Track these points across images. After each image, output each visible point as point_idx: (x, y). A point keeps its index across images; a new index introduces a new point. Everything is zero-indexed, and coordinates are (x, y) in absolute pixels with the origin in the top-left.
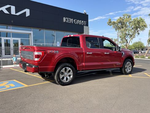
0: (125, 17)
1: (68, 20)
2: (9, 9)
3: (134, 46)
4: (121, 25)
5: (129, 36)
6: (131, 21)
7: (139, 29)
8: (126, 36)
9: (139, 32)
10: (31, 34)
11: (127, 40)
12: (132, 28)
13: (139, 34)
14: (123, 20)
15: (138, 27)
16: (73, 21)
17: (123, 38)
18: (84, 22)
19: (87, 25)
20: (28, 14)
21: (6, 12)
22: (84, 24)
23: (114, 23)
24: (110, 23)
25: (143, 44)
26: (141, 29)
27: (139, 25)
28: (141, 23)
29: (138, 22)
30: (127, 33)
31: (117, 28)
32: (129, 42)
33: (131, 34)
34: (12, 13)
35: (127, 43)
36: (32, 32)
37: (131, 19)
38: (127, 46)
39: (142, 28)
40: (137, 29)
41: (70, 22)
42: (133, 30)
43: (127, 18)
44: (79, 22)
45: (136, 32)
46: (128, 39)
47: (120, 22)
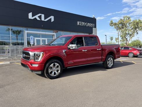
0: (125, 19)
1: (81, 24)
2: (40, 17)
3: (133, 44)
4: (121, 26)
5: (129, 35)
6: (130, 22)
7: (137, 29)
8: (126, 35)
9: (138, 32)
10: (54, 35)
11: (127, 39)
12: (132, 28)
13: (137, 33)
14: (124, 21)
15: (137, 28)
16: (85, 24)
17: (123, 37)
18: (93, 25)
19: (95, 27)
20: (53, 20)
21: (38, 19)
22: (93, 26)
23: (115, 24)
24: (112, 24)
25: (141, 42)
26: (139, 29)
27: (138, 26)
28: (140, 24)
29: (137, 23)
30: (127, 32)
31: (118, 28)
32: (129, 41)
33: (130, 33)
34: (42, 20)
35: (127, 41)
36: (55, 34)
37: (130, 21)
38: (127, 44)
39: (141, 28)
40: (136, 29)
41: (83, 25)
42: (132, 30)
43: (127, 19)
44: (89, 25)
45: (135, 31)
46: (128, 37)
47: (121, 23)
